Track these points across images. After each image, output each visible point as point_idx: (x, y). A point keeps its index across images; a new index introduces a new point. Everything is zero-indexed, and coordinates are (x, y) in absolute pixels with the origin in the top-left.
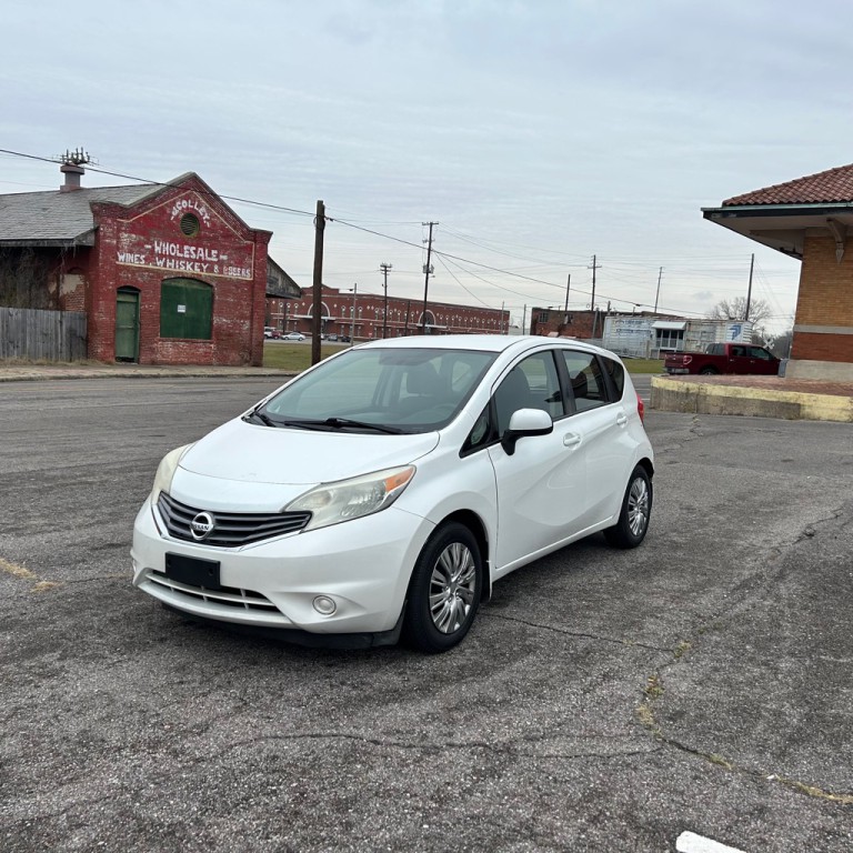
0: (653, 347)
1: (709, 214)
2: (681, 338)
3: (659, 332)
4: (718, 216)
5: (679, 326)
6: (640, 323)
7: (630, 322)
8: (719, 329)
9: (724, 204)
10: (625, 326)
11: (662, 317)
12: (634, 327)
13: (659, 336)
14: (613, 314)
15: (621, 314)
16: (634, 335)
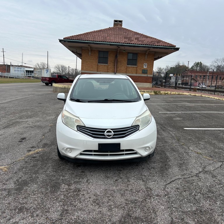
0: (25, 75)
1: (60, 41)
2: (33, 73)
3: (27, 71)
4: (63, 42)
5: (32, 69)
6: (21, 68)
7: (18, 68)
8: (43, 70)
9: (64, 39)
10: (16, 69)
11: (27, 67)
12: (19, 70)
13: (27, 72)
14: (13, 66)
15: (15, 66)
16: (20, 72)
